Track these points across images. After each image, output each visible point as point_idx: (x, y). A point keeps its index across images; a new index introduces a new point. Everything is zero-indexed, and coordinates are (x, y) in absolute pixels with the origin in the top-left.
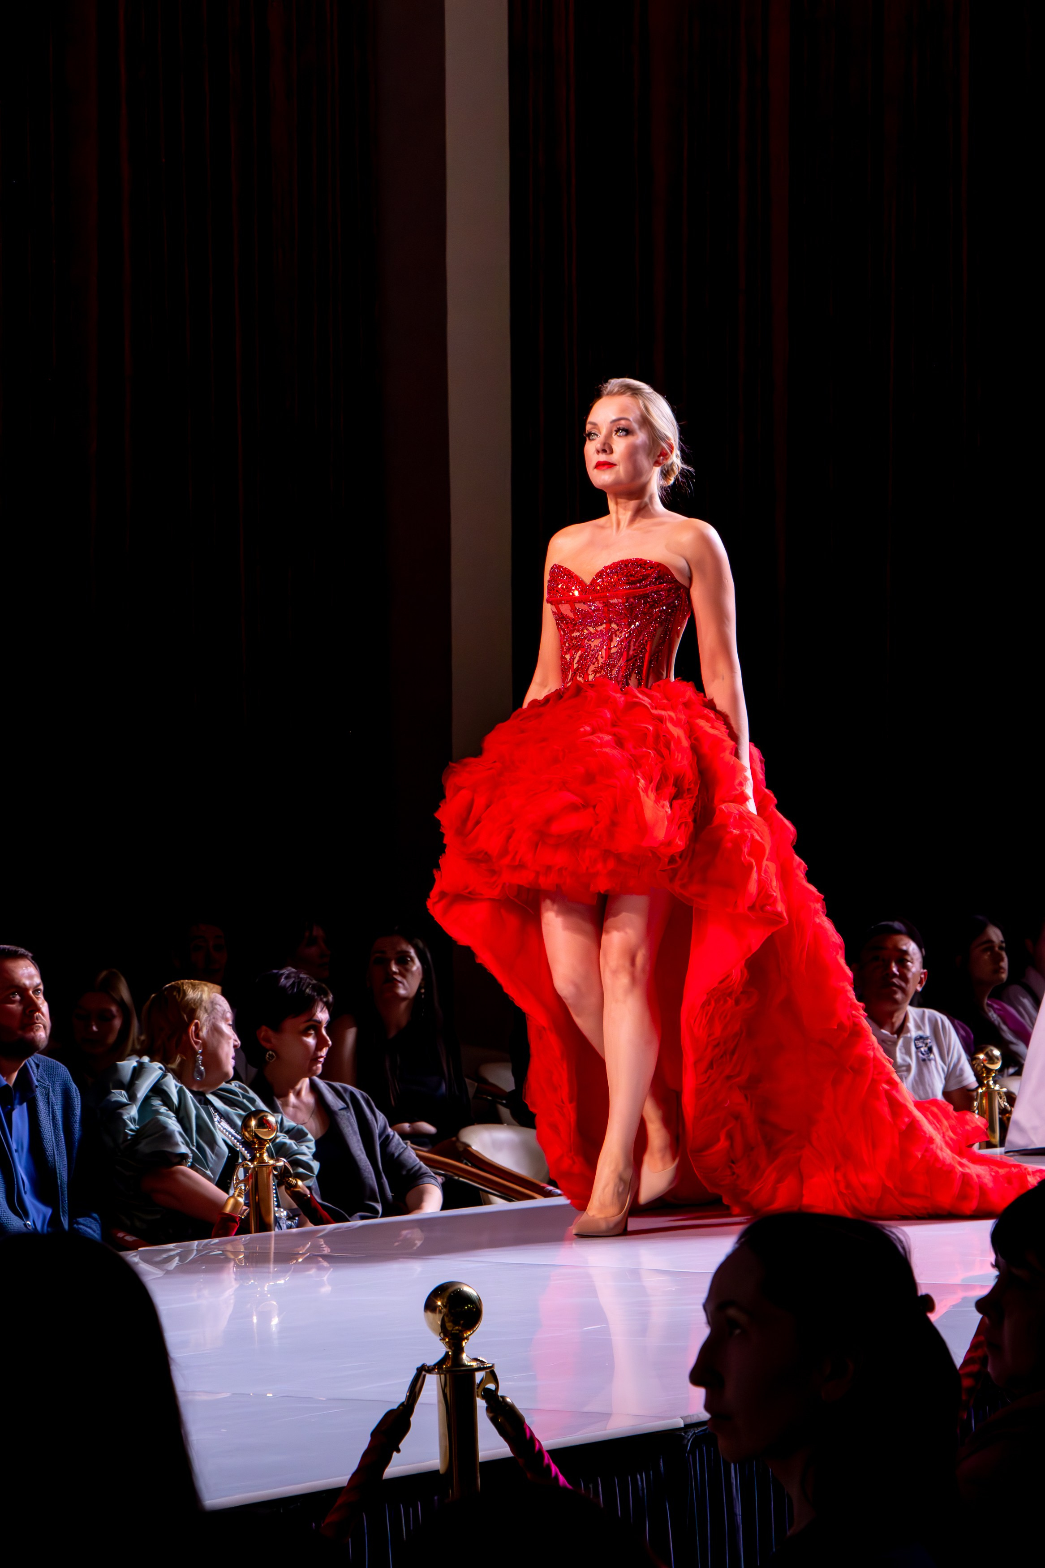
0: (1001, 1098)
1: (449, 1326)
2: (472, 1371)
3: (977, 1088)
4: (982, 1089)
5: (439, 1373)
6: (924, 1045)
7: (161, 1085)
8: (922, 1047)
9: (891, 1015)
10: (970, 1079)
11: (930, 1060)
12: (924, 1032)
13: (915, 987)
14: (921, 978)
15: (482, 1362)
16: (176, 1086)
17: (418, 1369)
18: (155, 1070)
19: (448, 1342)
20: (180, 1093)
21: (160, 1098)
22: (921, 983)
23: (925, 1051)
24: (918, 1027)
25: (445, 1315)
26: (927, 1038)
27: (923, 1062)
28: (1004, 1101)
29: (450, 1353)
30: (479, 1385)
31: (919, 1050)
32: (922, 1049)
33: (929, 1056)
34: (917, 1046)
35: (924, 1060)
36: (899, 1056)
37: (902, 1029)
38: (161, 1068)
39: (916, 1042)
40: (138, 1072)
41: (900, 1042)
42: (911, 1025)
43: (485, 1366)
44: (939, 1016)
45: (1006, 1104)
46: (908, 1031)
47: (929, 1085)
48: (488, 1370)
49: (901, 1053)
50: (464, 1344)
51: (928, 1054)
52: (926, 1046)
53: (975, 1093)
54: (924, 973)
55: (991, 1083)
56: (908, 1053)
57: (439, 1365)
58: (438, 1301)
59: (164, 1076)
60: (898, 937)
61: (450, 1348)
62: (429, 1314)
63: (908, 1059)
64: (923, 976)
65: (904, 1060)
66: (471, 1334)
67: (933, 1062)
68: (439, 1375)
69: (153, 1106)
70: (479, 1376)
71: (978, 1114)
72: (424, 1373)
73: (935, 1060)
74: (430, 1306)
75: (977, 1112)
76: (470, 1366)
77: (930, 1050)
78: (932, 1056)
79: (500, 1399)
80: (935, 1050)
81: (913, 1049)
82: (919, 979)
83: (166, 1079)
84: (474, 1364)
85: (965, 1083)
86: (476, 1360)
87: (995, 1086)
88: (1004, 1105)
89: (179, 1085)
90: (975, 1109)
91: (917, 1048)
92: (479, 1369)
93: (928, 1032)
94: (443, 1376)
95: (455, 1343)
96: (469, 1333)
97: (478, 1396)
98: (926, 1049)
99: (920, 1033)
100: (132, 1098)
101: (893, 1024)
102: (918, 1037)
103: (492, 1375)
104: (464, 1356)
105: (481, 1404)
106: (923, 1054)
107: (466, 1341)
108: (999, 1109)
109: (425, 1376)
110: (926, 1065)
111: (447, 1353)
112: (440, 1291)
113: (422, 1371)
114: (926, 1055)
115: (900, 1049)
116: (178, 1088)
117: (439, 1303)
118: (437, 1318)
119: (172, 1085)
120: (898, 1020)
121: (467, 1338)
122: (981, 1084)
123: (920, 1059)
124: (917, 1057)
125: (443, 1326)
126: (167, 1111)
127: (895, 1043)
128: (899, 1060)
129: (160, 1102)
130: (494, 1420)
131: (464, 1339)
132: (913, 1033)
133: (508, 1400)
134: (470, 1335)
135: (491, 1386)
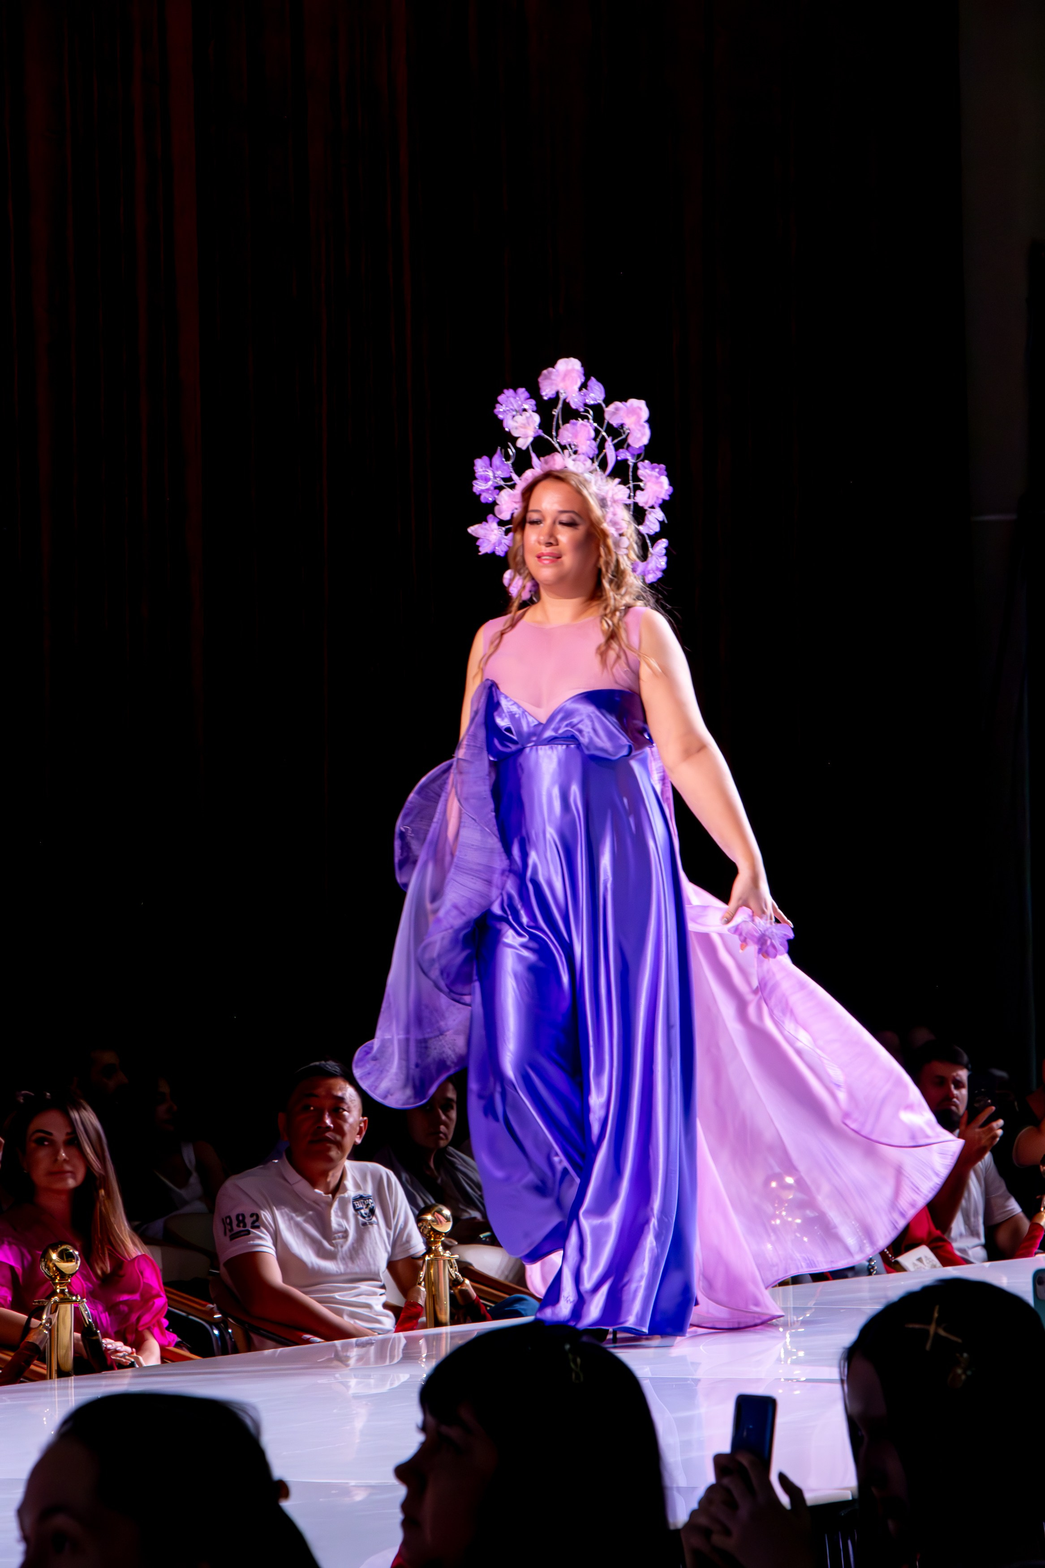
0: (451, 1267)
3: (424, 1255)
4: (429, 1256)
6: (364, 1207)
8: (362, 1208)
9: (325, 1174)
10: (418, 1246)
11: (371, 1224)
12: (365, 1190)
13: (353, 1138)
14: (361, 1128)
22: (360, 1133)
23: (366, 1214)
24: (357, 1186)
26: (368, 1198)
27: (363, 1228)
28: (456, 1271)
31: (359, 1212)
32: (363, 1211)
33: (371, 1220)
34: (357, 1208)
35: (364, 1224)
36: (335, 1220)
37: (339, 1187)
39: (354, 1203)
41: (336, 1204)
42: (349, 1183)
44: (384, 1171)
45: (458, 1274)
46: (345, 1190)
47: (370, 1252)
49: (337, 1216)
51: (369, 1217)
52: (366, 1208)
53: (421, 1262)
54: (365, 1122)
55: (440, 1249)
56: (345, 1216)
60: (332, 1081)
63: (344, 1223)
64: (362, 1125)
65: (340, 1225)
67: (375, 1226)
71: (425, 1287)
73: (378, 1224)
75: (423, 1283)
77: (372, 1212)
78: (374, 1219)
80: (378, 1212)
81: (351, 1211)
82: (358, 1128)
85: (412, 1252)
87: (445, 1253)
88: (456, 1275)
90: (421, 1280)
91: (357, 1210)
93: (369, 1191)
98: (367, 1211)
99: (361, 1193)
101: (328, 1184)
102: (358, 1197)
106: (364, 1217)
108: (450, 1280)
110: (368, 1229)
114: (367, 1219)
115: (336, 1212)
120: (333, 1179)
122: (429, 1251)
123: (360, 1223)
124: (357, 1220)
127: (330, 1205)
128: (334, 1225)
132: (351, 1192)
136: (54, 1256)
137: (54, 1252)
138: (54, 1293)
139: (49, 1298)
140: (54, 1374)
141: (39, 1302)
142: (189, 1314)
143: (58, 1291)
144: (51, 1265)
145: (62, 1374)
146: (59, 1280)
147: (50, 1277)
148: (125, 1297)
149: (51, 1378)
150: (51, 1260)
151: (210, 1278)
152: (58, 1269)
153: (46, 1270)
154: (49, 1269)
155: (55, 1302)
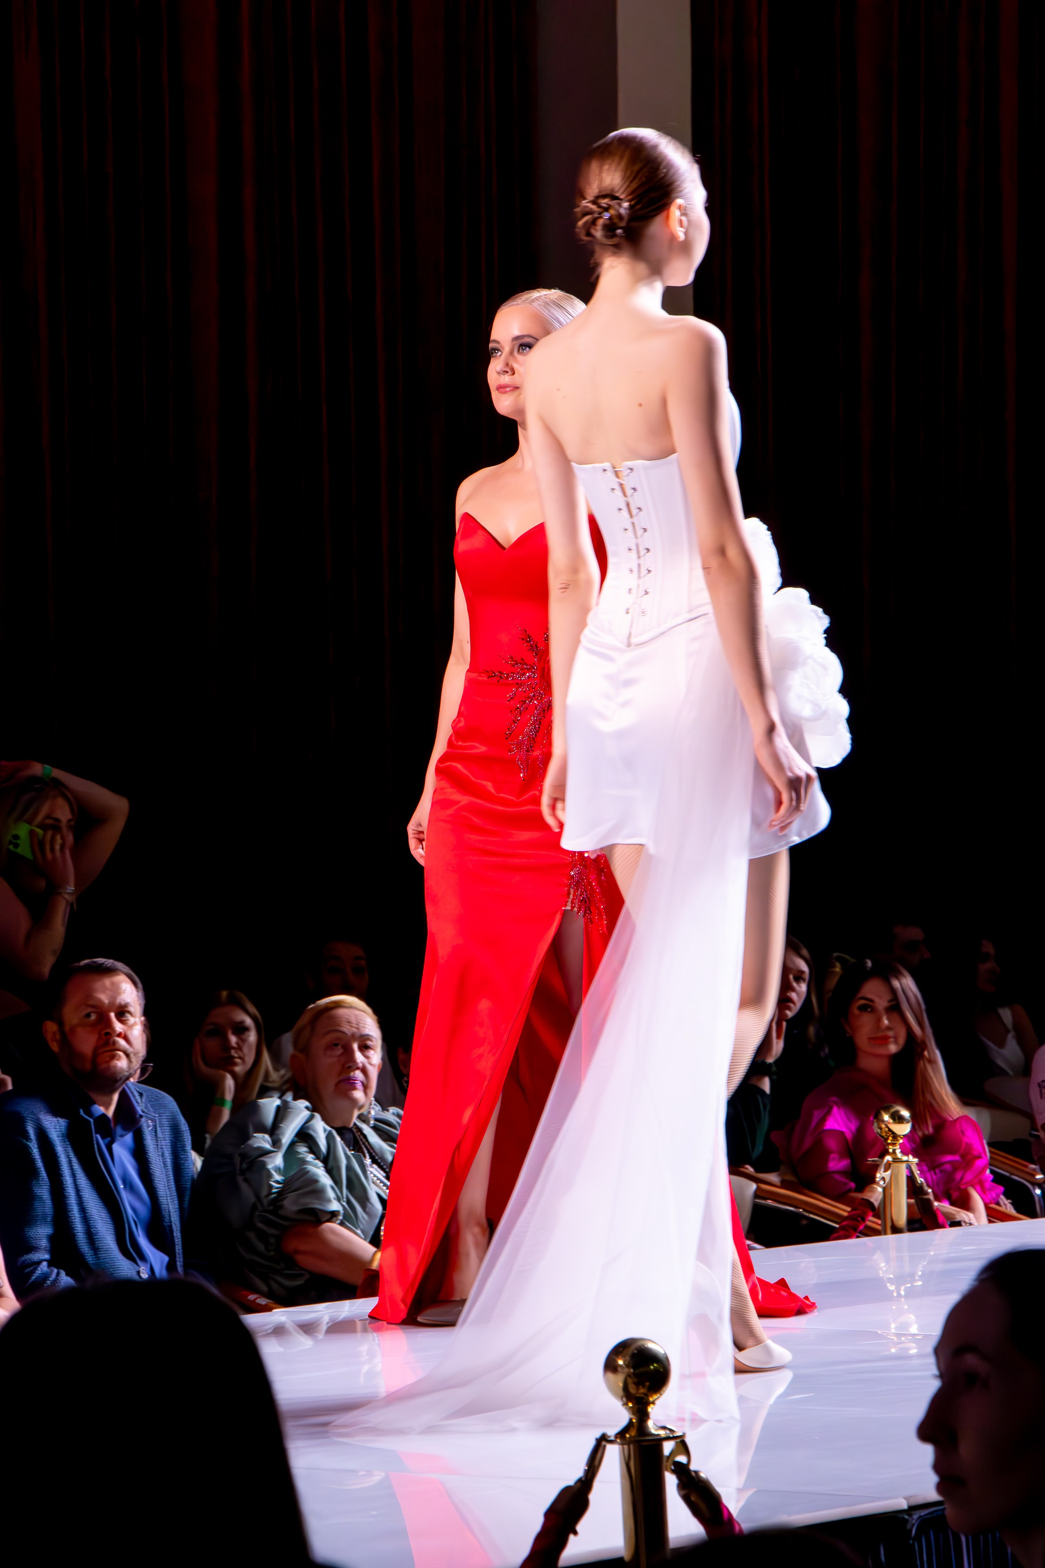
1: (632, 1389)
2: (658, 1442)
5: (622, 1444)
7: (308, 1128)
15: (671, 1430)
16: (325, 1130)
17: (597, 1439)
18: (300, 1111)
19: (631, 1407)
20: (329, 1138)
21: (306, 1145)
25: (629, 1376)
29: (634, 1421)
30: (668, 1457)
38: (307, 1108)
40: (281, 1113)
43: (675, 1435)
48: (678, 1440)
50: (649, 1409)
57: (621, 1434)
58: (620, 1359)
59: (311, 1117)
61: (634, 1414)
62: (610, 1375)
66: (659, 1397)
68: (621, 1446)
69: (299, 1153)
70: (668, 1447)
72: (604, 1443)
74: (610, 1366)
76: (658, 1435)
79: (693, 1474)
83: (313, 1122)
84: (662, 1433)
86: (664, 1428)
89: (329, 1128)
92: (668, 1438)
94: (626, 1447)
95: (641, 1411)
96: (655, 1397)
97: (667, 1470)
100: (276, 1143)
103: (683, 1446)
104: (650, 1423)
105: (671, 1481)
107: (652, 1406)
109: (605, 1447)
111: (631, 1420)
112: (621, 1348)
113: (602, 1441)
116: (327, 1132)
117: (621, 1362)
118: (619, 1380)
119: (320, 1129)
121: (653, 1403)
125: (626, 1388)
126: (315, 1159)
129: (305, 1149)
130: (686, 1499)
131: (648, 1403)
133: (702, 1475)
134: (656, 1399)
135: (682, 1459)
136: (886, 1117)
137: (886, 1113)
138: (886, 1152)
139: (882, 1156)
140: (889, 1230)
141: (873, 1161)
142: (1012, 1174)
143: (891, 1151)
144: (883, 1126)
145: (896, 1230)
146: (891, 1141)
147: (882, 1137)
148: (949, 1158)
149: (885, 1234)
150: (883, 1121)
151: (1032, 1140)
152: (890, 1130)
153: (879, 1131)
154: (881, 1128)
155: (888, 1161)
